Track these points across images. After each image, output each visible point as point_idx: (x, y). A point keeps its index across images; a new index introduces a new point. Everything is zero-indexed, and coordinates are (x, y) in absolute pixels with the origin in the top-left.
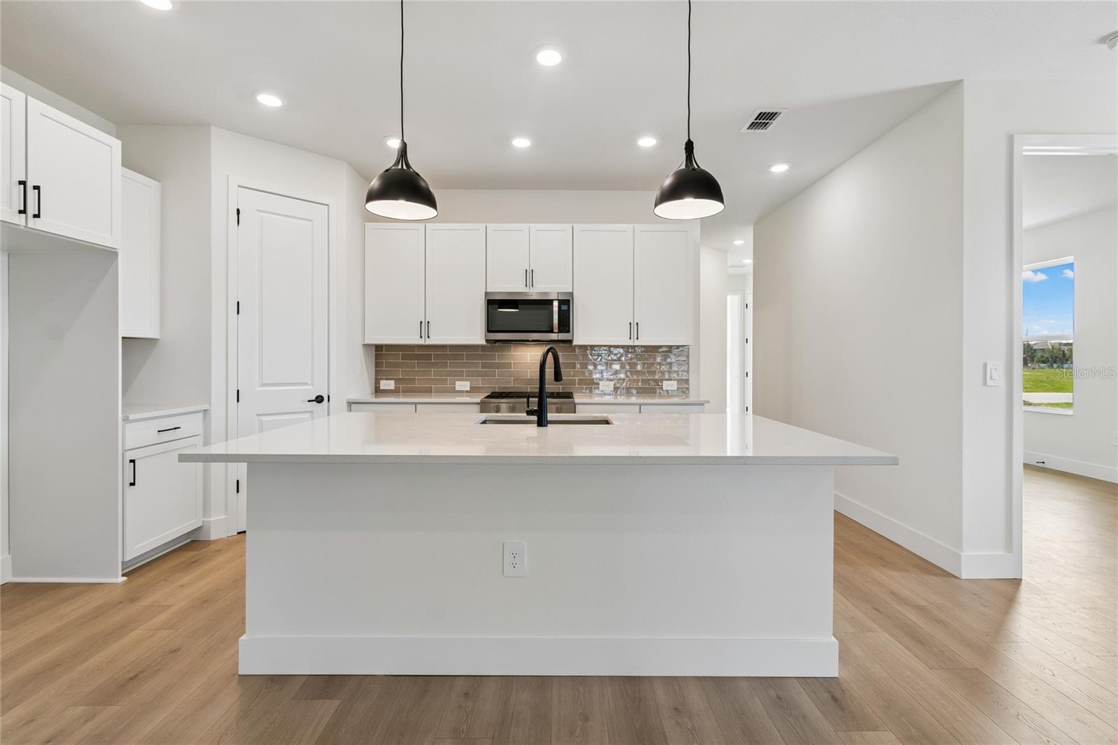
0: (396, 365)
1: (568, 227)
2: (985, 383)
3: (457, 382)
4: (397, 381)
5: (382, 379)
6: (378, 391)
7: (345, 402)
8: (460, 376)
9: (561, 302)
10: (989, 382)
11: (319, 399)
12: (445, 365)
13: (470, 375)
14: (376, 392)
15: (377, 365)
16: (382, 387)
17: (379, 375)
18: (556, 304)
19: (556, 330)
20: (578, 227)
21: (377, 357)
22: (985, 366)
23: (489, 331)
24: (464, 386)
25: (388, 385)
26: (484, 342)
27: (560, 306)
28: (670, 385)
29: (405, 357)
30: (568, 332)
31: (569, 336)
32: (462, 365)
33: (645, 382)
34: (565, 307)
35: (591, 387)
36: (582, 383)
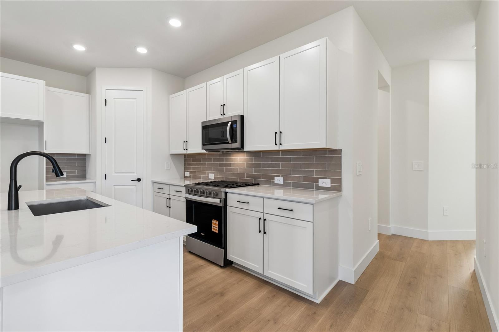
0: (190, 164)
1: (242, 71)
3: (209, 174)
4: (191, 172)
5: (186, 171)
7: (151, 181)
9: (235, 122)
11: (139, 180)
12: (205, 164)
13: (214, 170)
14: (184, 177)
15: (185, 164)
16: (186, 176)
17: (186, 169)
18: (229, 124)
19: (231, 142)
20: (246, 69)
21: (185, 160)
23: (204, 144)
24: (212, 176)
25: (188, 174)
26: (204, 151)
27: (231, 125)
28: (325, 182)
29: (193, 160)
30: (236, 142)
31: (237, 145)
32: (212, 164)
33: (305, 179)
34: (234, 126)
35: (269, 180)
36: (265, 177)
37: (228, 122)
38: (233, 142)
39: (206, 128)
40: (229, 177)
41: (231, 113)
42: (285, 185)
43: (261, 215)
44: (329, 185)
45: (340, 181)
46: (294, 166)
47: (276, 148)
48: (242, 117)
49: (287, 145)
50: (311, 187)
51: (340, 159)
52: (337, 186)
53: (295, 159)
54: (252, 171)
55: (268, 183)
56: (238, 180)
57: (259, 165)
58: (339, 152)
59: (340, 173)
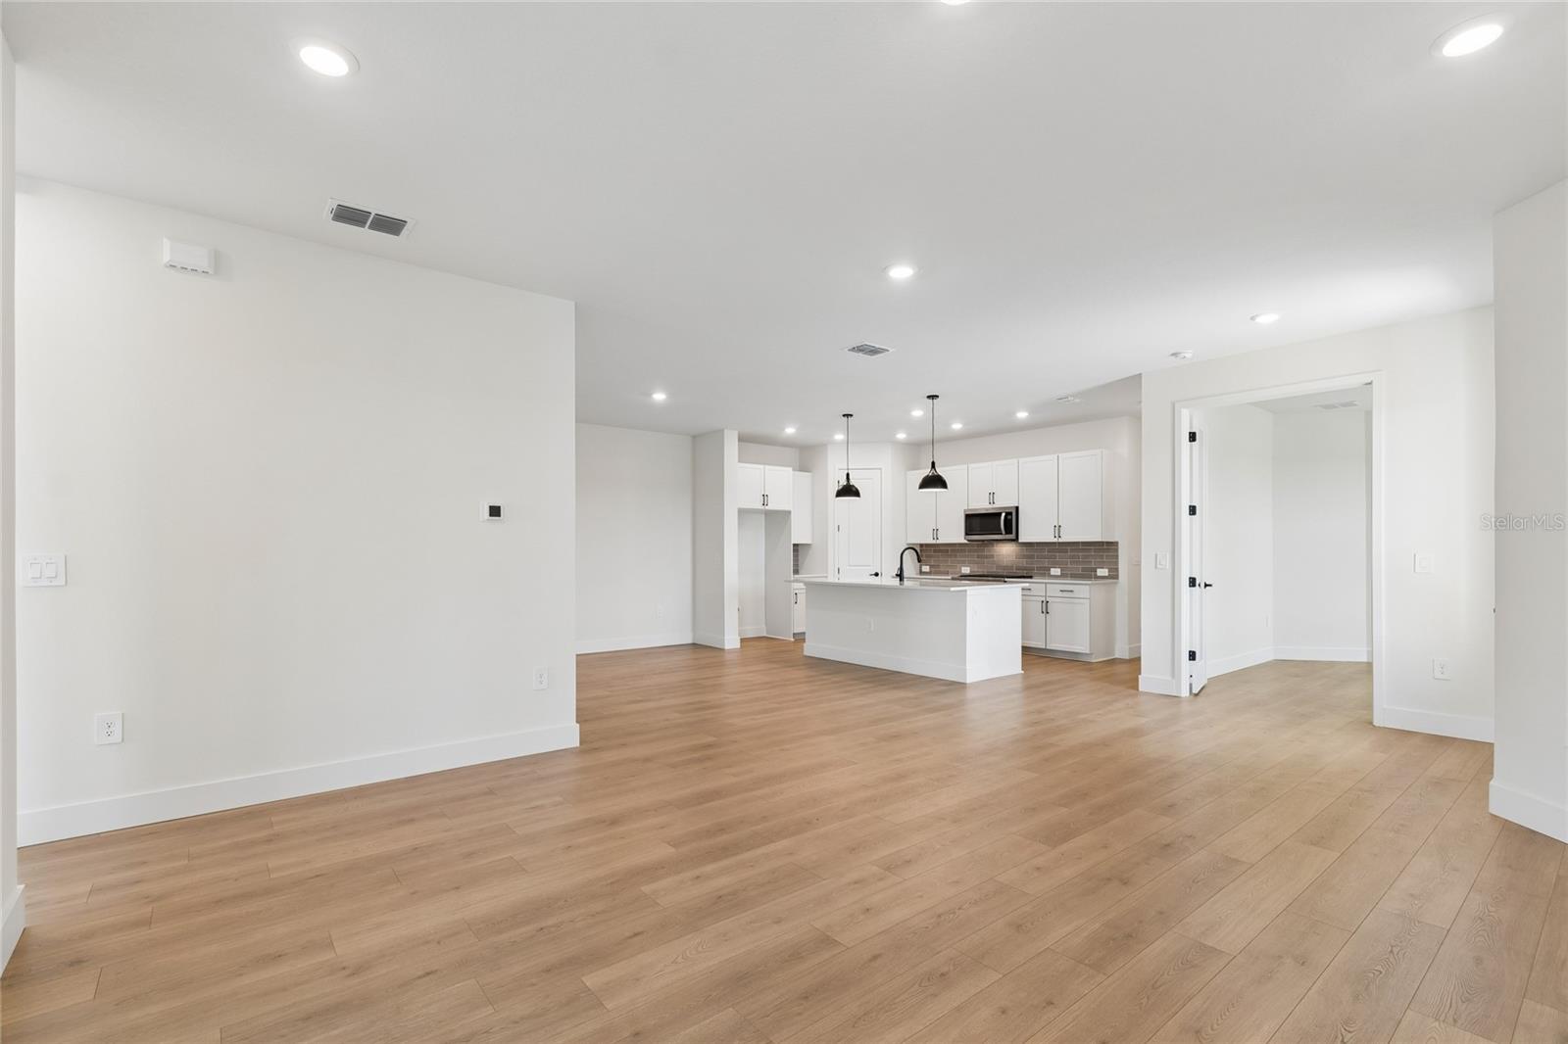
0: (931, 556)
1: (1015, 461)
2: (1156, 567)
3: (963, 568)
4: (931, 566)
5: (922, 565)
6: (921, 573)
8: (964, 563)
9: (1008, 514)
10: (1158, 566)
11: (877, 575)
12: (956, 556)
13: (970, 563)
15: (920, 556)
16: (922, 570)
17: (922, 562)
18: (1003, 514)
19: (1004, 532)
20: (1021, 460)
22: (1156, 555)
23: (967, 534)
24: (966, 570)
25: (926, 569)
26: (966, 542)
27: (1005, 516)
28: (1102, 572)
29: (935, 551)
30: (1012, 533)
31: (1013, 536)
32: (965, 556)
33: (1083, 569)
34: (1009, 517)
35: (1044, 572)
36: (1039, 569)
37: (1000, 514)
38: (1006, 533)
39: (968, 517)
40: (994, 570)
41: (1003, 502)
42: (1063, 576)
43: (1044, 599)
44: (1107, 574)
45: (1117, 570)
46: (1073, 557)
47: (1055, 540)
48: (1017, 508)
49: (1067, 537)
50: (1089, 577)
51: (1117, 550)
52: (1114, 575)
53: (1072, 550)
54: (1024, 563)
55: (1043, 575)
56: (1001, 572)
57: (1032, 557)
58: (1117, 543)
59: (1117, 563)
